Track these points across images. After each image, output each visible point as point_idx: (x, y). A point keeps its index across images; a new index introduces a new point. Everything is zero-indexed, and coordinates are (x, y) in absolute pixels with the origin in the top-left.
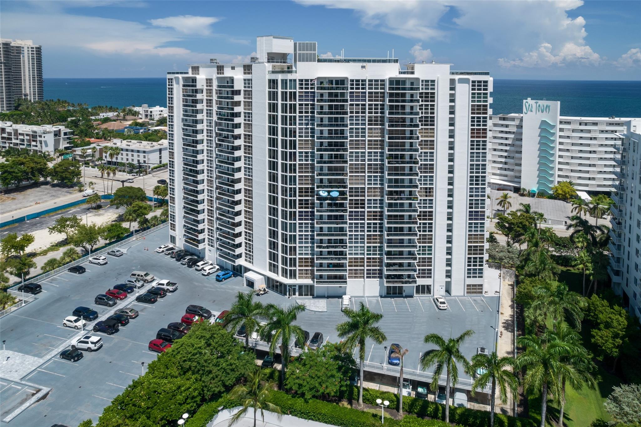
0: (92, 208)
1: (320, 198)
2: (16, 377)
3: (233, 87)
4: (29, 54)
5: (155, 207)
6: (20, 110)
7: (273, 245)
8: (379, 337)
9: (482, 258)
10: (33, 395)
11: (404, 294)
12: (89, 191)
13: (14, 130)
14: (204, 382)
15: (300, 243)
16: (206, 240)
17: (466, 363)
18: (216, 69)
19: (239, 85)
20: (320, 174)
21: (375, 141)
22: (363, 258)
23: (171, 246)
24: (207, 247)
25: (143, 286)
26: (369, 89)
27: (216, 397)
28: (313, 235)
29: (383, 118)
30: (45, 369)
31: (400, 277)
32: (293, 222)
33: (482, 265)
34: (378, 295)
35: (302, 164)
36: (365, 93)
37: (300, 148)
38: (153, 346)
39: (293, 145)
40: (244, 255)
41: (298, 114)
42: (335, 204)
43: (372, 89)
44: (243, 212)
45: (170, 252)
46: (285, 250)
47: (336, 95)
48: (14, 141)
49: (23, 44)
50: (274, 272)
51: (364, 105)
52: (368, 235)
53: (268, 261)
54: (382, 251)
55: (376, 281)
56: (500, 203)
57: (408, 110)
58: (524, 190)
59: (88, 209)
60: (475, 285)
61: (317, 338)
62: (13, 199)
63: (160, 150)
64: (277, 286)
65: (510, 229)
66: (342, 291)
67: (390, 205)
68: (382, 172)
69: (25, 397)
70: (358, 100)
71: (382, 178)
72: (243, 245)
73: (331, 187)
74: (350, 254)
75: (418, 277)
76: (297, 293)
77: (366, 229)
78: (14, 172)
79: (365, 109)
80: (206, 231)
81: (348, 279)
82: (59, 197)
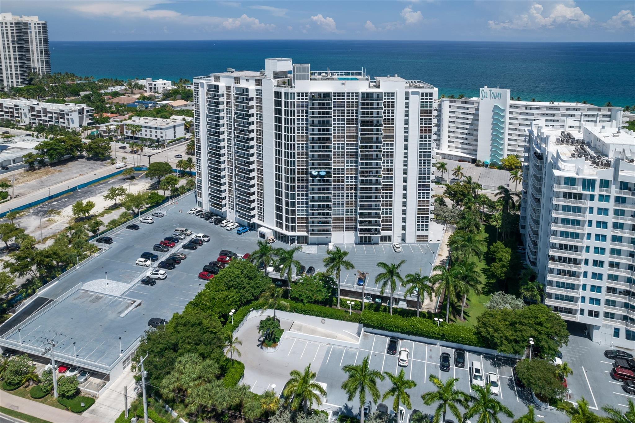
0: (127, 179)
1: (313, 176)
2: (118, 294)
3: (248, 95)
4: (35, 29)
5: (179, 177)
6: (33, 85)
7: (279, 209)
8: (349, 265)
9: (428, 217)
10: (132, 304)
11: (372, 242)
12: (120, 164)
13: (42, 108)
14: (241, 293)
15: (298, 207)
16: (227, 205)
17: (401, 280)
18: (234, 80)
19: (252, 94)
20: (312, 160)
21: (352, 136)
22: (343, 218)
23: (199, 209)
24: (228, 210)
25: (185, 238)
26: (347, 99)
27: (248, 302)
28: (308, 202)
29: (357, 119)
30: (134, 289)
31: (369, 230)
32: (293, 192)
33: (428, 222)
34: (354, 242)
35: (299, 152)
36: (344, 102)
37: (298, 141)
38: (202, 276)
39: (293, 138)
40: (257, 216)
41: (296, 117)
42: (324, 180)
43: (349, 99)
44: (256, 185)
45: (200, 213)
46: (287, 212)
47: (324, 104)
48: (43, 118)
49: (30, 20)
50: (280, 227)
51: (344, 110)
52: (346, 201)
53: (275, 219)
54: (356, 212)
55: (353, 233)
56: (454, 174)
57: (375, 115)
58: (479, 161)
59: (124, 179)
60: (423, 236)
61: (311, 270)
62: (60, 171)
63: (174, 127)
64: (282, 237)
65: (455, 195)
66: (328, 240)
67: (362, 181)
68: (357, 158)
69: (127, 305)
70: (340, 107)
71: (356, 161)
72: (256, 208)
73: (321, 168)
74: (334, 214)
75: (382, 230)
76: (296, 242)
77: (345, 197)
78: (58, 149)
79: (344, 113)
80: (227, 198)
81: (332, 232)
82: (96, 169)
